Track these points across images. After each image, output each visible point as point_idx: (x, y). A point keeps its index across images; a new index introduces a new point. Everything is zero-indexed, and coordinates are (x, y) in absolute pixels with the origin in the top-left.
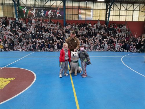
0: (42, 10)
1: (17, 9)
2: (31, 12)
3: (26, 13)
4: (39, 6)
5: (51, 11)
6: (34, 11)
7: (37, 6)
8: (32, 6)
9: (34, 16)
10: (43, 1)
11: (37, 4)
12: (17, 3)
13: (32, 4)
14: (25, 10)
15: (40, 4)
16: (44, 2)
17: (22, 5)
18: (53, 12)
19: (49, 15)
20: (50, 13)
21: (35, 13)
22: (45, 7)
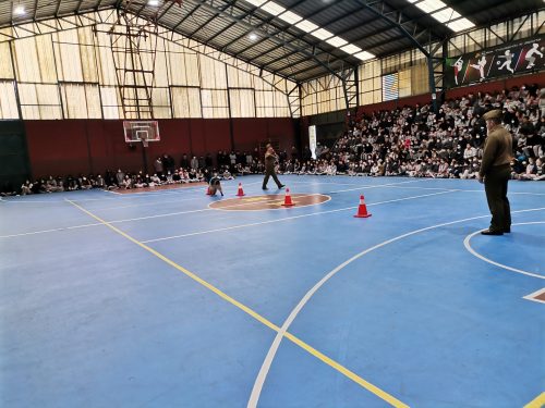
0: (507, 53)
1: (440, 69)
2: (474, 66)
3: (460, 74)
4: (500, 42)
5: (536, 46)
6: (483, 62)
7: (493, 44)
8: (478, 48)
9: (482, 75)
10: (513, 23)
11: (493, 37)
12: (440, 51)
13: (479, 41)
14: (459, 65)
15: (501, 35)
16: (517, 25)
17: (452, 55)
18: (542, 49)
19: (527, 63)
20: (534, 55)
21: (486, 68)
22: (517, 38)
